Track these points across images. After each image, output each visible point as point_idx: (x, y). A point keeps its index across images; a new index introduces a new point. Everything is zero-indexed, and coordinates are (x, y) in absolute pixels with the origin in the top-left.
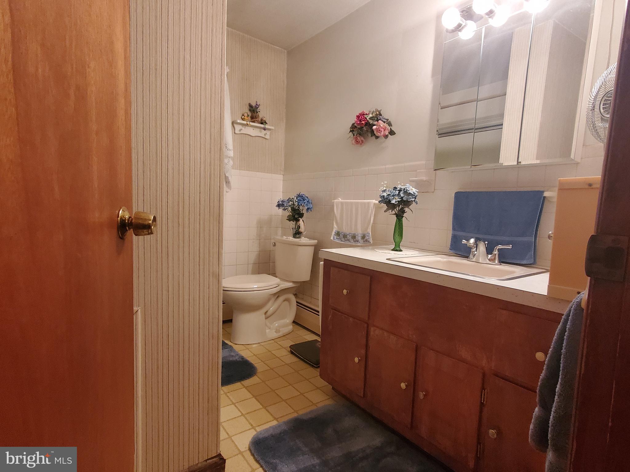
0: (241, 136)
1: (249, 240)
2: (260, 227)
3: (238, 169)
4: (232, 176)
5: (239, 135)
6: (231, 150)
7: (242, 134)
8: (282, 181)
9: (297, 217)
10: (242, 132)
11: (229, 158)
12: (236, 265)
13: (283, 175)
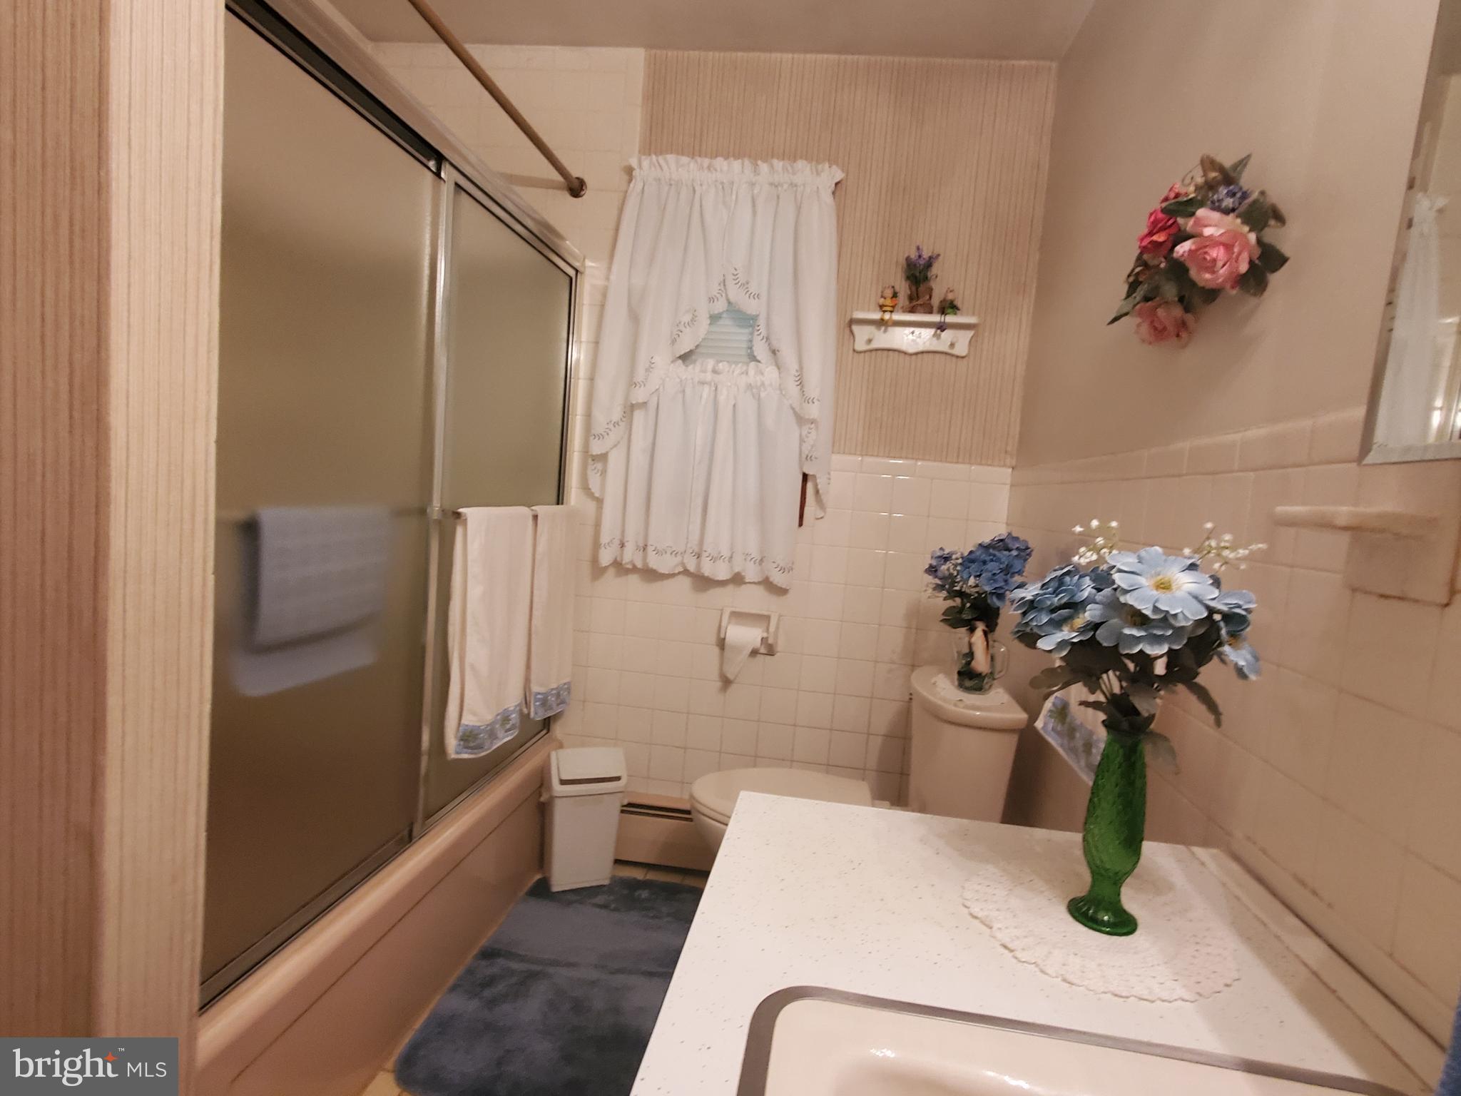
0: (873, 357)
1: (876, 662)
2: (917, 629)
3: (858, 453)
4: (832, 473)
5: (868, 353)
6: (814, 401)
7: (877, 350)
8: (1008, 487)
9: (970, 617)
10: (874, 345)
11: (812, 423)
12: (831, 730)
13: (1013, 468)
